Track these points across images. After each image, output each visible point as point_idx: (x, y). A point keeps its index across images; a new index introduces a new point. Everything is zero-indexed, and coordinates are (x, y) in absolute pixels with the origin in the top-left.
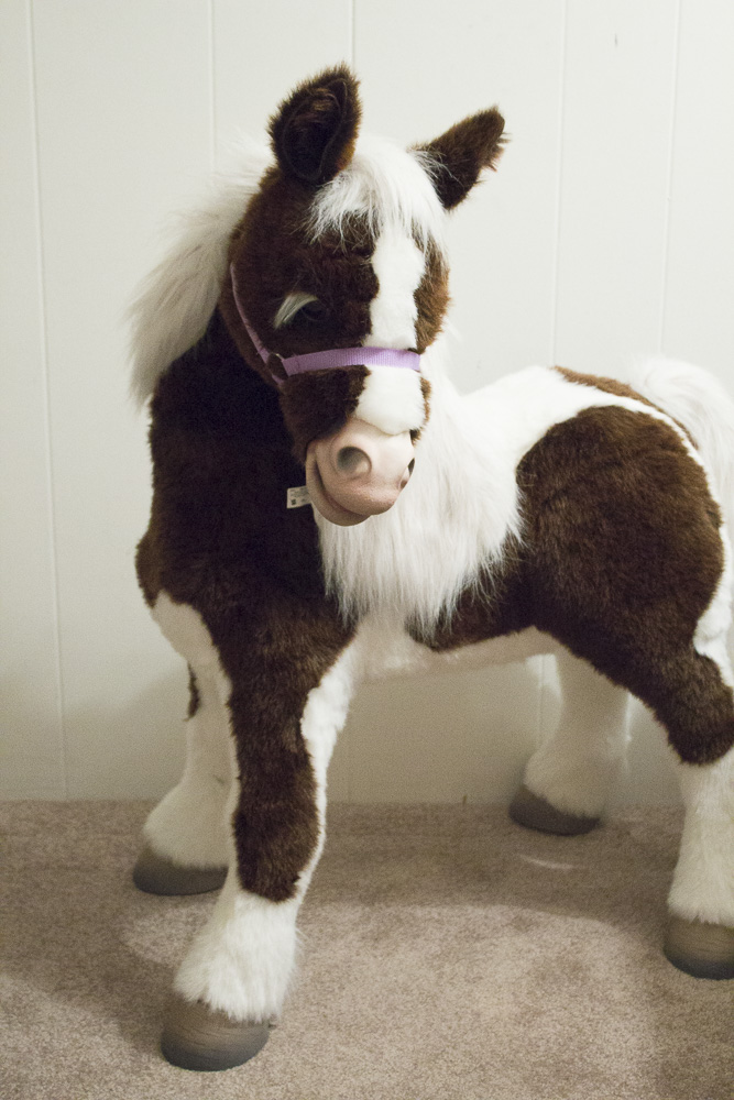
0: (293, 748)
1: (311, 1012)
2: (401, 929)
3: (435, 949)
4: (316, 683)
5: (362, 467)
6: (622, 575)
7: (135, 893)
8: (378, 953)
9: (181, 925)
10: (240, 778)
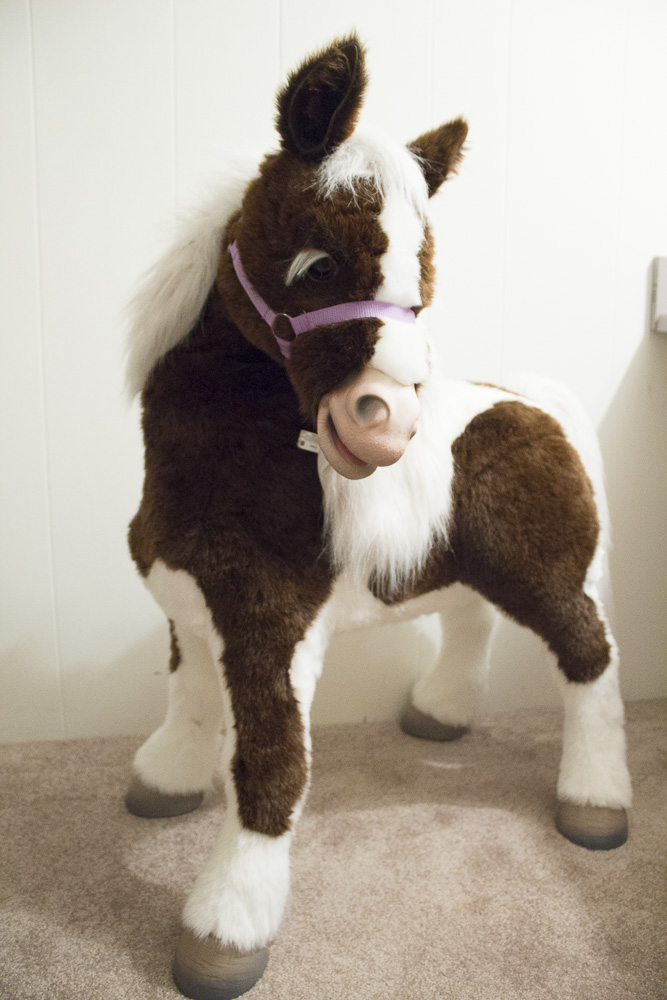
0: (285, 697)
1: (300, 922)
2: (352, 833)
3: (385, 848)
4: (301, 637)
5: (381, 414)
6: (537, 534)
7: (130, 818)
8: (340, 857)
9: (172, 846)
10: (236, 726)
